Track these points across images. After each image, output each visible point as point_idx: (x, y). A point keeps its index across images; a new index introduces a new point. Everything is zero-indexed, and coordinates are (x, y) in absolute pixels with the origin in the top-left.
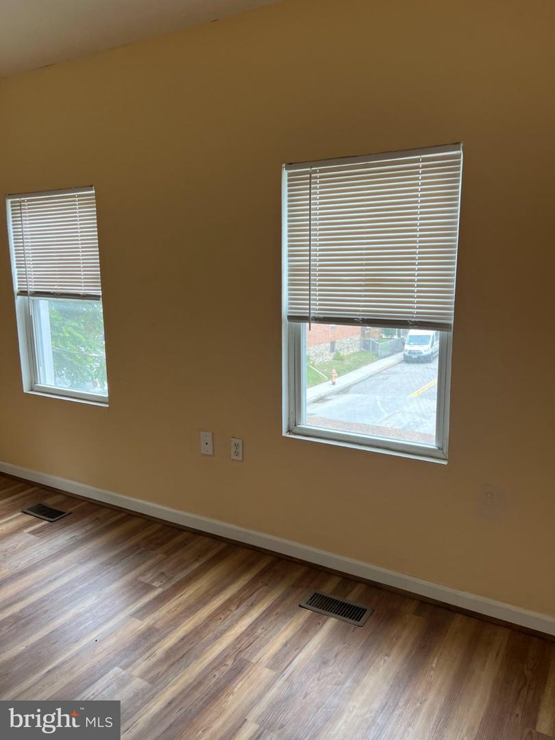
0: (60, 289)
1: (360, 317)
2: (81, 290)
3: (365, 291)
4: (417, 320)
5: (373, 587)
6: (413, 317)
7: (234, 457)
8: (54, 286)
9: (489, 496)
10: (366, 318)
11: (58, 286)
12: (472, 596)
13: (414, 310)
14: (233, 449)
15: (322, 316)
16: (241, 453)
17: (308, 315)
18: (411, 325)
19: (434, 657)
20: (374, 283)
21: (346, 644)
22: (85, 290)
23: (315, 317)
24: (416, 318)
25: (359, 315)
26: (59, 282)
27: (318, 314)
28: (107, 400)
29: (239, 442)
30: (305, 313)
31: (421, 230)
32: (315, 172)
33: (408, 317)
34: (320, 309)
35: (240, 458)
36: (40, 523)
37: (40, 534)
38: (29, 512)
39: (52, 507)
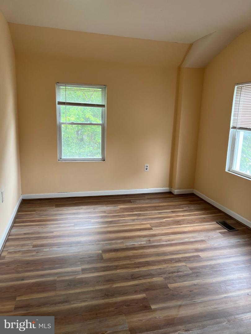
36: (224, 229)
37: (224, 235)
38: (220, 224)
39: (230, 225)
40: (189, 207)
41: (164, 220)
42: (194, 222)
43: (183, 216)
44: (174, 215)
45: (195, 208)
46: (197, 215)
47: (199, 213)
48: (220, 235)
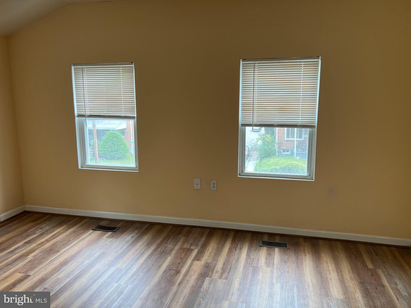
0: (107, 113)
1: (277, 124)
2: (122, 114)
3: (278, 113)
4: (302, 124)
5: (282, 235)
6: (299, 123)
7: (212, 189)
8: (104, 112)
9: (331, 191)
10: (279, 124)
11: (105, 112)
12: (324, 232)
13: (300, 121)
14: (212, 185)
15: (258, 124)
16: (216, 187)
17: (252, 124)
18: (299, 126)
19: (322, 253)
20: (282, 110)
21: (288, 255)
22: (124, 114)
23: (255, 124)
24: (301, 123)
25: (276, 123)
26: (107, 110)
27: (256, 123)
28: (137, 169)
29: (215, 182)
30: (251, 123)
31: (303, 89)
32: (256, 63)
33: (298, 123)
34: (257, 121)
35: (215, 189)
36: (108, 233)
37: (113, 238)
38: (96, 229)
39: (107, 226)
40: (41, 229)
41: (30, 257)
42: (69, 240)
43: (47, 241)
44: (33, 245)
45: (51, 226)
46: (63, 233)
47: (62, 230)
48: (111, 239)
